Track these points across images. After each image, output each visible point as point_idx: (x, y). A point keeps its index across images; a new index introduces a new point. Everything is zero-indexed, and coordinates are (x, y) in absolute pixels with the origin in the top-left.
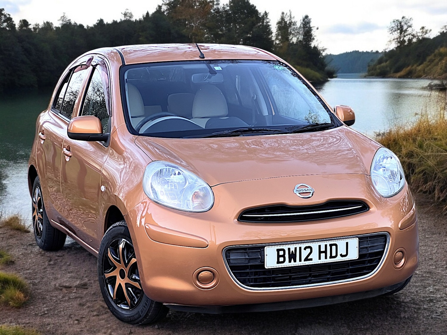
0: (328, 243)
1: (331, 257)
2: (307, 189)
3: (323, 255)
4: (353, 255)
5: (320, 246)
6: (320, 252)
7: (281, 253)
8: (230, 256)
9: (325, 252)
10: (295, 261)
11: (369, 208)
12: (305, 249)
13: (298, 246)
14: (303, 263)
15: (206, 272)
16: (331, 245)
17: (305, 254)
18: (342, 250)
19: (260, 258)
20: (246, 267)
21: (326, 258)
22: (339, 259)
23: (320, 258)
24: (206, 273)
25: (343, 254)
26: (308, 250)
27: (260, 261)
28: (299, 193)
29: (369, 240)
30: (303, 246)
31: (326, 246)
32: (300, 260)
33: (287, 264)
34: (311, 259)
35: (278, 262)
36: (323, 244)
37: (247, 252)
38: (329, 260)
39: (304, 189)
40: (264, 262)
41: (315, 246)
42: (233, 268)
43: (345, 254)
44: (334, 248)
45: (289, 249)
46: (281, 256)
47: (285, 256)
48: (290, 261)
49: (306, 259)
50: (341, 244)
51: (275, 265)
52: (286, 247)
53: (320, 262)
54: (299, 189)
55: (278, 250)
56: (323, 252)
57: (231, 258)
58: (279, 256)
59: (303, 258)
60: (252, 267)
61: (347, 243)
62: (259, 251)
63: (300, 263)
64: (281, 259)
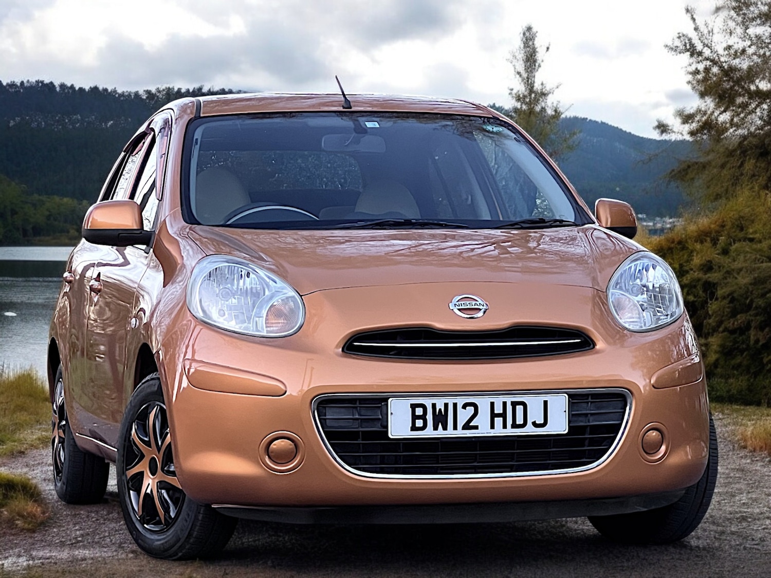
0: (509, 400)
1: (514, 425)
2: (474, 303)
3: (499, 421)
4: (558, 425)
5: (492, 404)
6: (493, 415)
7: (419, 411)
8: (327, 414)
9: (504, 415)
10: (445, 428)
11: (594, 345)
12: (464, 406)
13: (450, 401)
14: (460, 433)
15: (282, 441)
16: (514, 404)
17: (464, 416)
18: (536, 415)
19: (379, 419)
20: (354, 435)
21: (505, 427)
22: (530, 430)
23: (492, 427)
24: (283, 443)
25: (537, 422)
26: (471, 410)
27: (381, 425)
28: (459, 310)
29: (591, 402)
30: (461, 401)
31: (505, 404)
32: (455, 428)
33: (429, 433)
34: (476, 427)
35: (414, 428)
36: (498, 401)
37: (356, 407)
38: (510, 431)
39: (468, 302)
40: (387, 427)
41: (483, 403)
42: (331, 435)
43: (542, 422)
44: (520, 409)
45: (434, 406)
46: (419, 417)
47: (427, 417)
48: (436, 428)
49: (467, 426)
50: (534, 404)
51: (409, 434)
52: (428, 402)
53: (493, 433)
54: (460, 303)
55: (414, 407)
56: (499, 415)
57: (327, 417)
58: (415, 417)
59: (461, 422)
60: (367, 435)
61: (546, 403)
62: (379, 407)
63: (455, 432)
64: (419, 423)
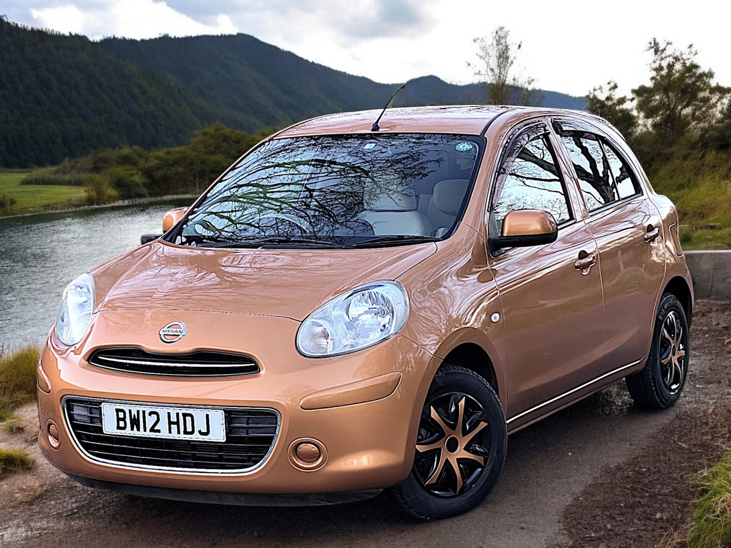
0: (182, 411)
1: (186, 432)
3: (174, 428)
4: (218, 434)
5: (169, 414)
6: (170, 423)
7: (121, 415)
8: (74, 410)
9: (177, 423)
10: (138, 430)
11: (259, 370)
12: (151, 413)
13: (141, 409)
14: (148, 434)
16: (185, 415)
17: (151, 420)
18: (201, 425)
19: (98, 418)
21: (179, 432)
22: (196, 437)
23: (170, 432)
24: (53, 428)
25: (202, 431)
26: (154, 417)
27: (99, 423)
28: (164, 335)
30: (148, 410)
31: (178, 414)
32: (145, 430)
33: (128, 432)
34: (159, 431)
35: (119, 428)
36: (173, 412)
38: (182, 437)
39: (173, 329)
40: (102, 424)
41: (163, 412)
43: (206, 431)
44: (188, 419)
45: (130, 411)
46: (121, 419)
47: (126, 420)
48: (132, 429)
49: (152, 430)
50: (199, 416)
51: (116, 431)
52: (126, 408)
53: (170, 437)
55: (118, 411)
56: (174, 423)
57: (74, 412)
58: (119, 419)
59: (149, 427)
60: (94, 429)
61: (207, 416)
62: (98, 408)
63: (145, 433)
64: (122, 424)
